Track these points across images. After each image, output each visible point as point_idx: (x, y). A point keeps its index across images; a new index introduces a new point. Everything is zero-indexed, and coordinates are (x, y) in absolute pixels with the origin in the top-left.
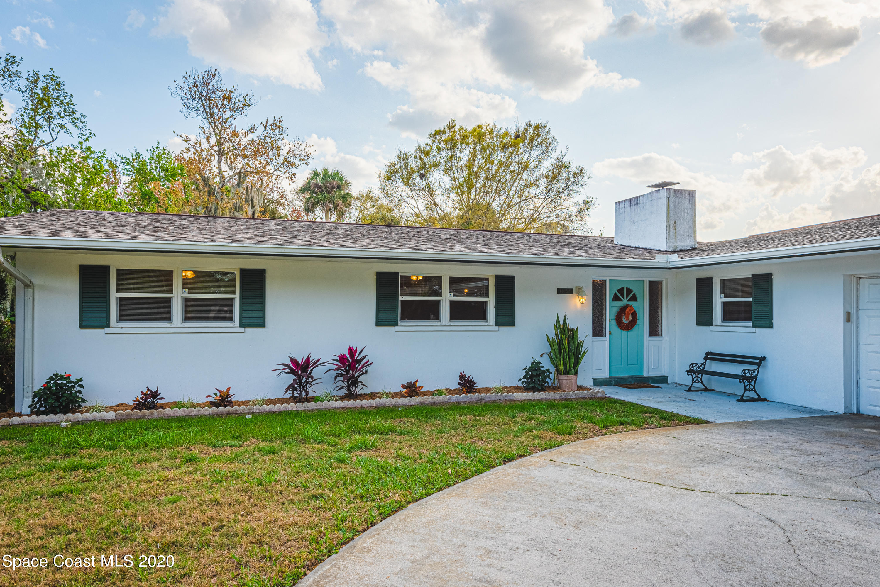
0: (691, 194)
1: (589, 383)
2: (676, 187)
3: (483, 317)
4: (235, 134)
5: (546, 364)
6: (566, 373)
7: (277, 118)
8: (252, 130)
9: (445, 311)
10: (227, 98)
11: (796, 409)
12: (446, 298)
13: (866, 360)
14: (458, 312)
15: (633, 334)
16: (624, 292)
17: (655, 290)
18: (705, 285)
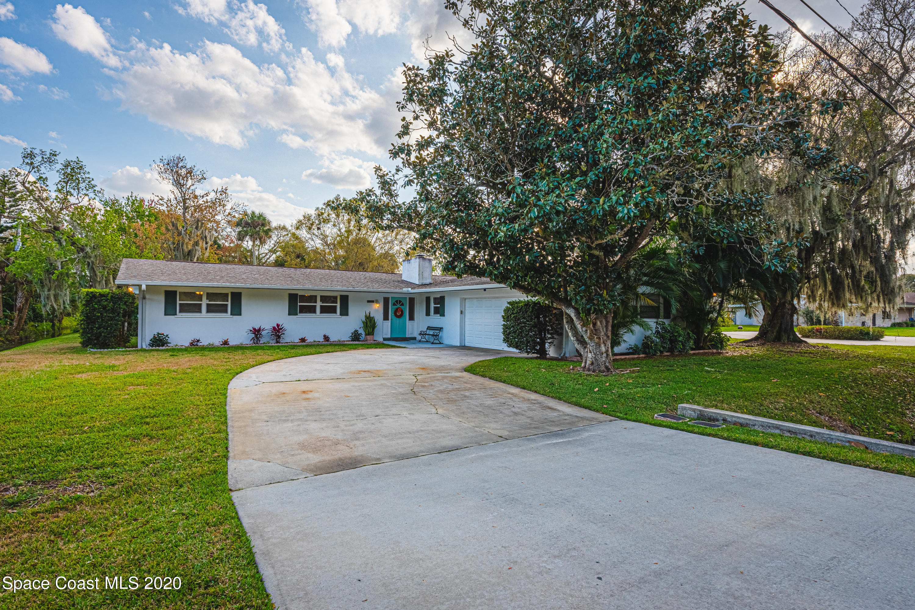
0: (430, 260)
3: (335, 312)
4: (196, 197)
5: (361, 331)
6: (369, 334)
7: (224, 188)
8: (207, 195)
9: (318, 309)
11: (448, 344)
12: (319, 304)
13: (467, 327)
14: (324, 310)
15: (401, 320)
16: (398, 302)
17: (412, 301)
18: (428, 299)
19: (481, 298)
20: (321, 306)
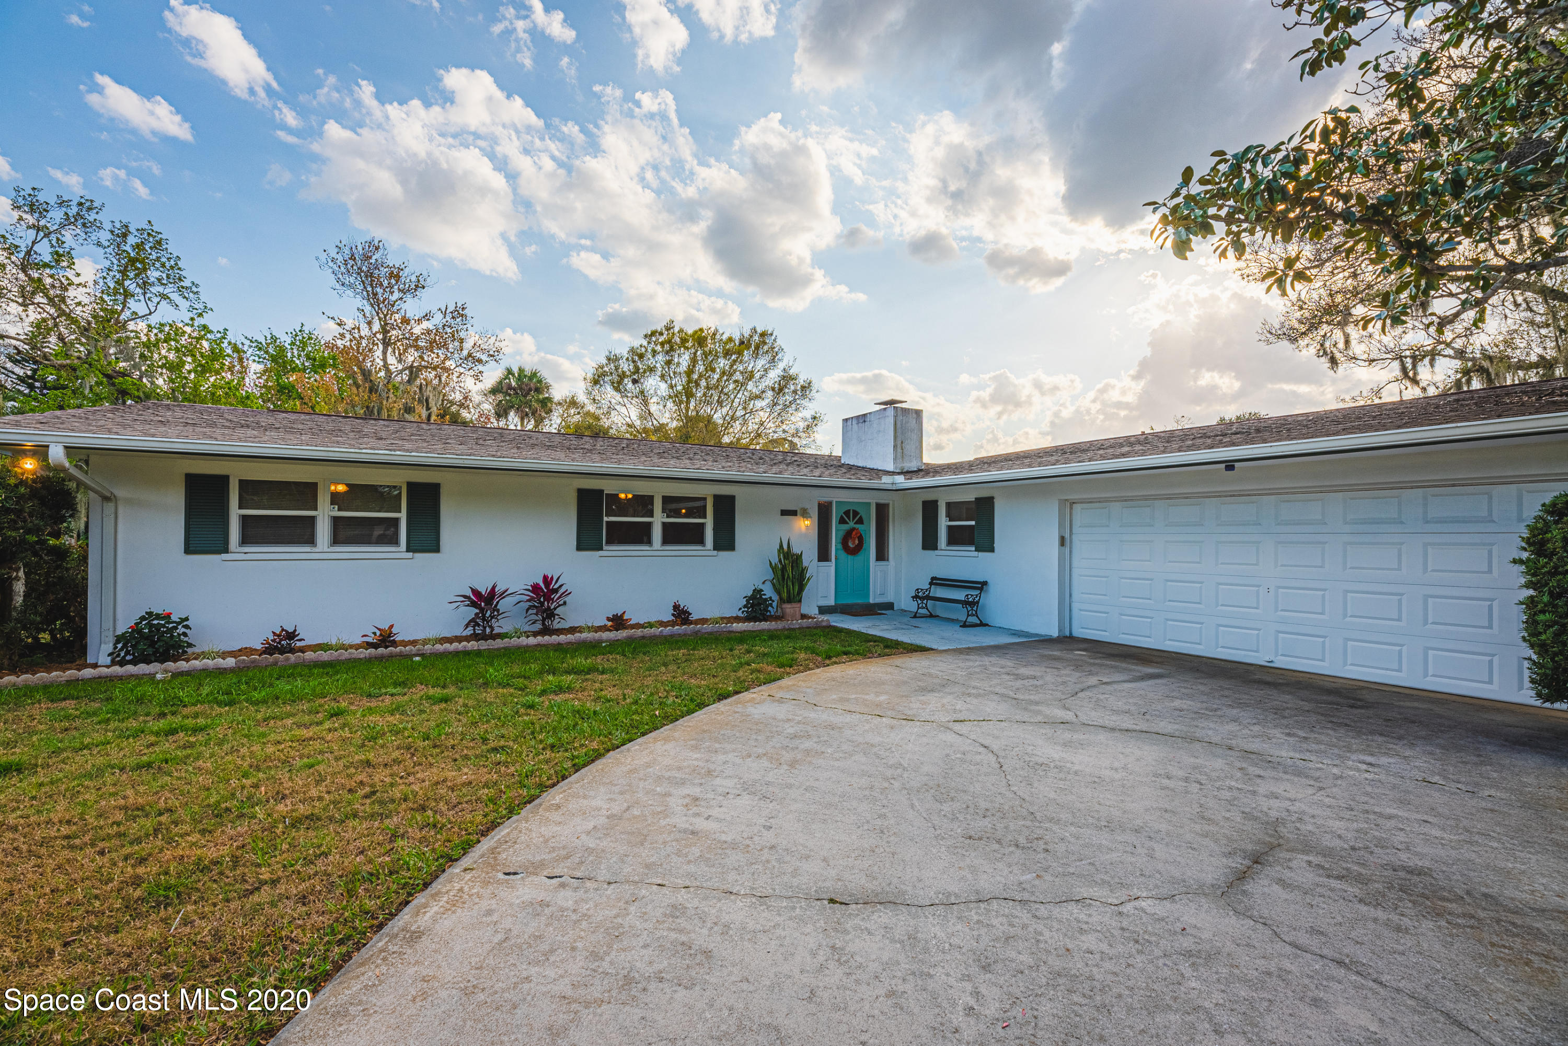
0: (918, 413)
1: (814, 611)
2: (903, 405)
3: (700, 541)
4: (405, 321)
5: (769, 592)
6: (789, 601)
7: (459, 305)
8: (427, 317)
9: (657, 533)
10: (395, 275)
11: (1016, 633)
12: (658, 519)
13: (1080, 584)
14: (673, 535)
16: (851, 515)
17: (882, 511)
18: (930, 509)
20: (664, 524)
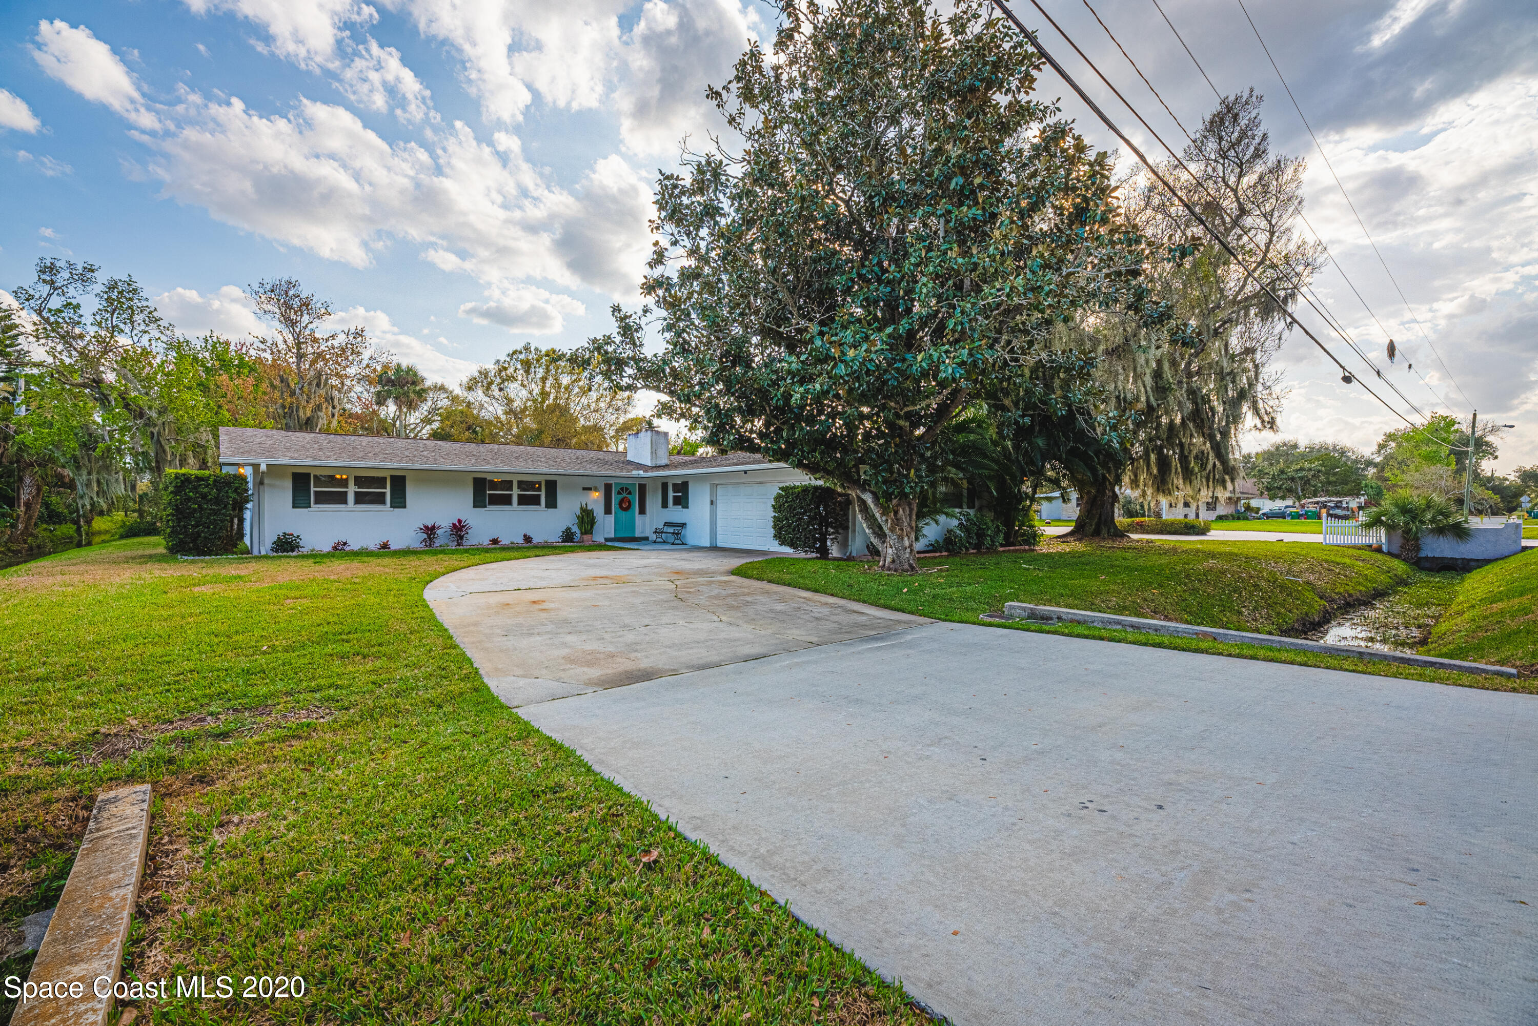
0: (665, 434)
1: (602, 540)
3: (538, 503)
4: (315, 340)
5: (575, 529)
6: (586, 533)
7: (359, 328)
8: (333, 337)
9: (515, 500)
10: (305, 303)
11: (694, 545)
12: (515, 492)
13: (720, 522)
14: (523, 500)
15: (628, 513)
16: (624, 489)
17: (642, 488)
18: (665, 486)
19: (738, 484)
20: (519, 495)
